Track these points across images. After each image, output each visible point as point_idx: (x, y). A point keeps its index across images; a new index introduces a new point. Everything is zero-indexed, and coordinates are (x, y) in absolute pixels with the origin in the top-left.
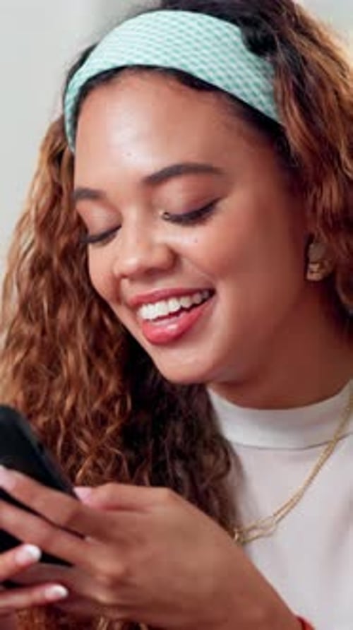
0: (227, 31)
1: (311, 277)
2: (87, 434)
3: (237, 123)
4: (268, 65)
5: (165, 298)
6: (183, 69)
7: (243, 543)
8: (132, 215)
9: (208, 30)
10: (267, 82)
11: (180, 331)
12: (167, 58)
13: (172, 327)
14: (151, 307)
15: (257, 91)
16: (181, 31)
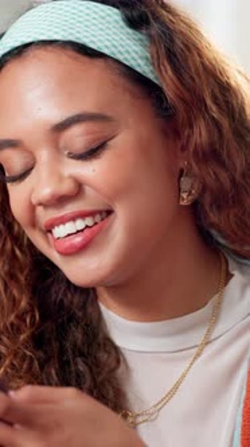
0: (109, 12)
1: (182, 203)
2: (5, 339)
3: (122, 81)
4: (144, 38)
5: (73, 218)
6: (77, 41)
7: (135, 426)
8: (44, 155)
9: (95, 12)
10: (144, 50)
11: (84, 242)
12: (65, 34)
13: (78, 239)
14: (61, 227)
15: (136, 56)
16: (74, 14)
